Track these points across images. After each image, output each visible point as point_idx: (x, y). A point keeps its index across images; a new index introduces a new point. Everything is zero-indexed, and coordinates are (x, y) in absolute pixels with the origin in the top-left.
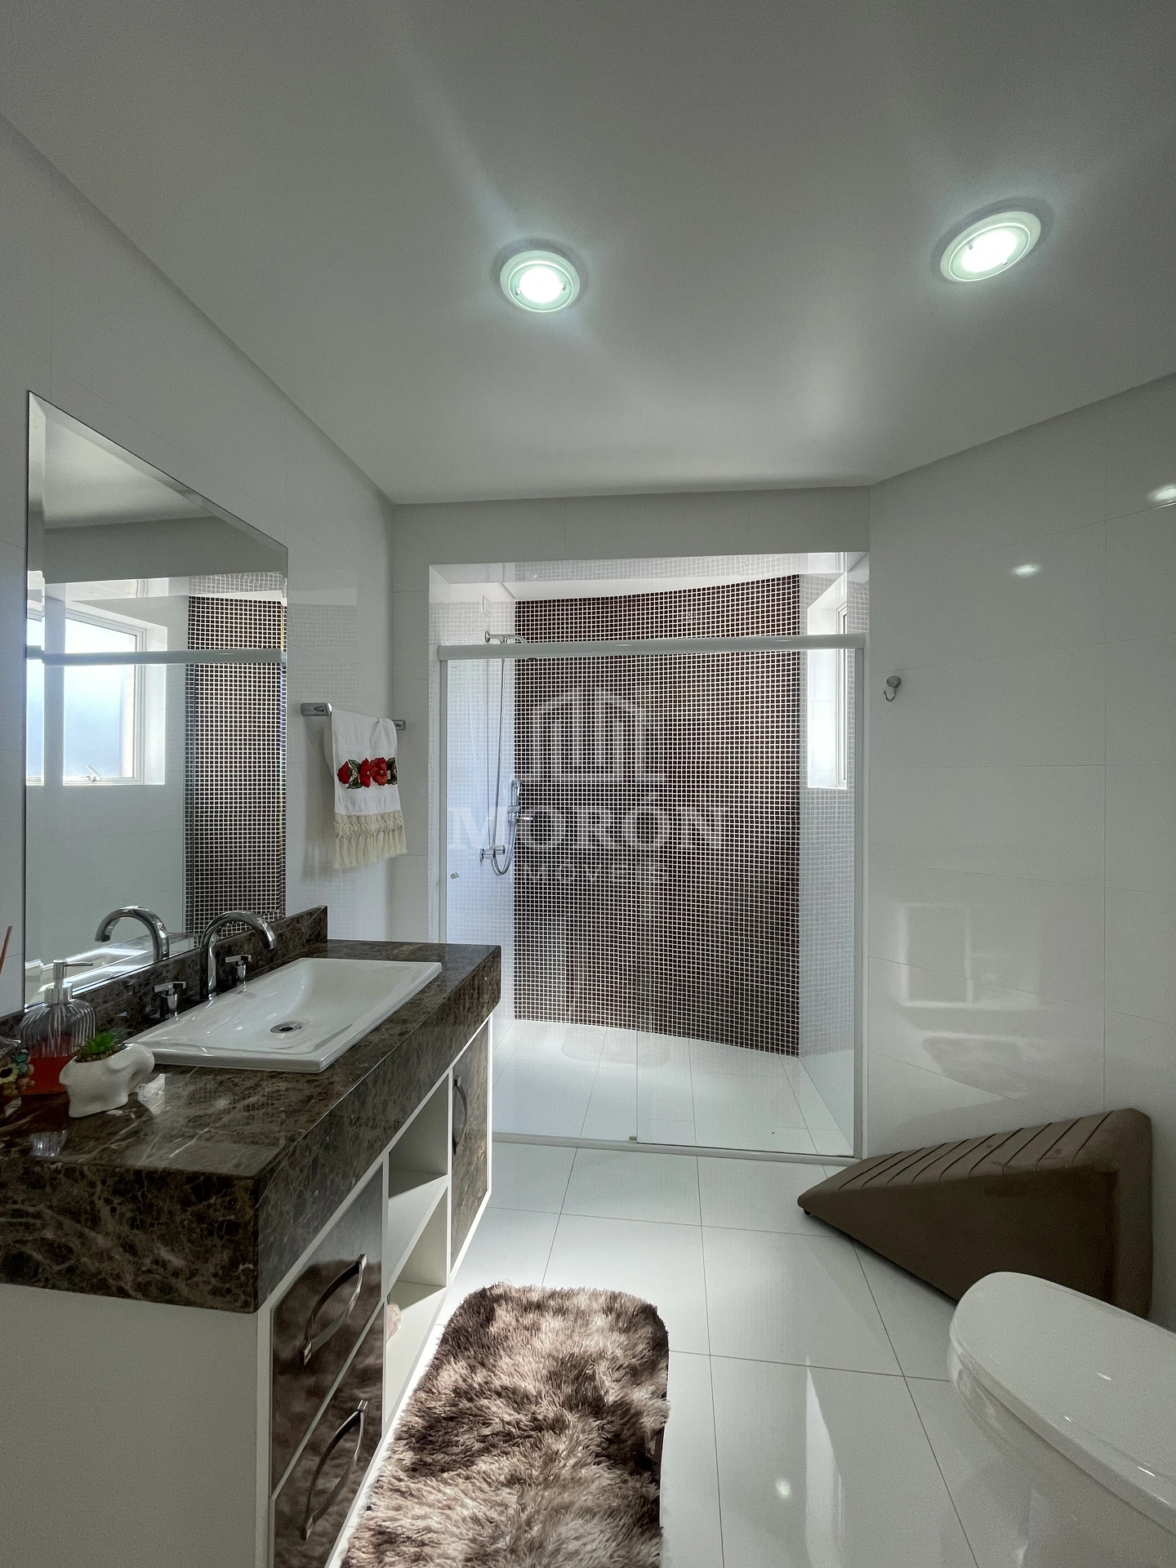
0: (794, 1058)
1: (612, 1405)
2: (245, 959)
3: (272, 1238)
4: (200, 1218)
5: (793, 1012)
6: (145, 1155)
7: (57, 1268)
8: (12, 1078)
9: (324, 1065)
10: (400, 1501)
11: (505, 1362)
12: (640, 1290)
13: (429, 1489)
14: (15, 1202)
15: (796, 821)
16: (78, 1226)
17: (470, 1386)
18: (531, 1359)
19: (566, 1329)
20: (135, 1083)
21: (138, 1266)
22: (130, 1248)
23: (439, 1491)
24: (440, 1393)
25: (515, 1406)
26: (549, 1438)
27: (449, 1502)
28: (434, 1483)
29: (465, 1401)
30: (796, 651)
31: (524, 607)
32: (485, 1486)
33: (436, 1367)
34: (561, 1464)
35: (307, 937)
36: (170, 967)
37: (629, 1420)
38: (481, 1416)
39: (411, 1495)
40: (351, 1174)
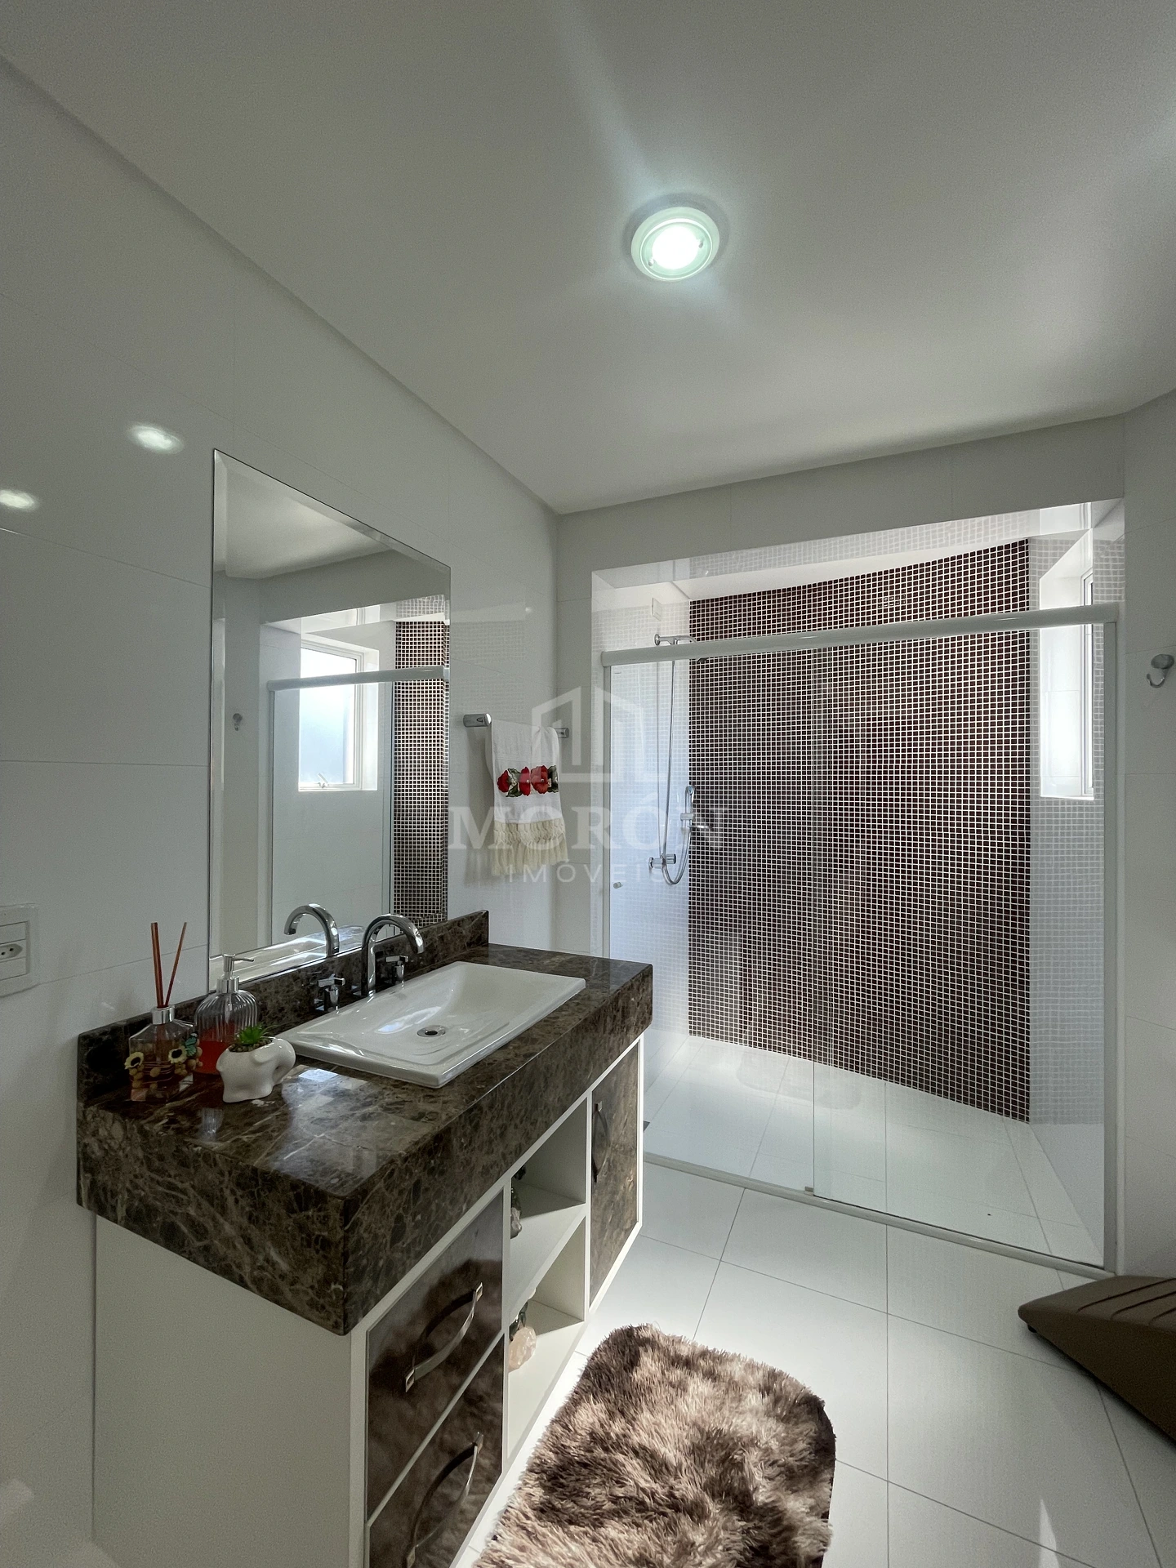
0: (1024, 1124)
1: (761, 1508)
2: (402, 959)
3: (365, 1261)
4: (301, 1228)
5: (1021, 1068)
6: (265, 1154)
7: (198, 1244)
8: (181, 1059)
9: (442, 1082)
10: (526, 1542)
11: (645, 1417)
12: (808, 1376)
13: (555, 1538)
14: (170, 1176)
15: (1025, 837)
16: (212, 1209)
17: (608, 1434)
18: (674, 1423)
19: (715, 1398)
20: (279, 1076)
21: (254, 1260)
22: (248, 1241)
23: (565, 1544)
24: (576, 1432)
25: (653, 1472)
26: (685, 1522)
27: (572, 1561)
28: (560, 1533)
29: (600, 1450)
30: (1025, 630)
31: (699, 607)
32: (612, 1556)
33: (575, 1401)
34: (697, 1561)
35: (468, 940)
36: (336, 963)
37: (780, 1533)
38: (616, 1473)
39: (538, 1540)
40: (462, 1199)
